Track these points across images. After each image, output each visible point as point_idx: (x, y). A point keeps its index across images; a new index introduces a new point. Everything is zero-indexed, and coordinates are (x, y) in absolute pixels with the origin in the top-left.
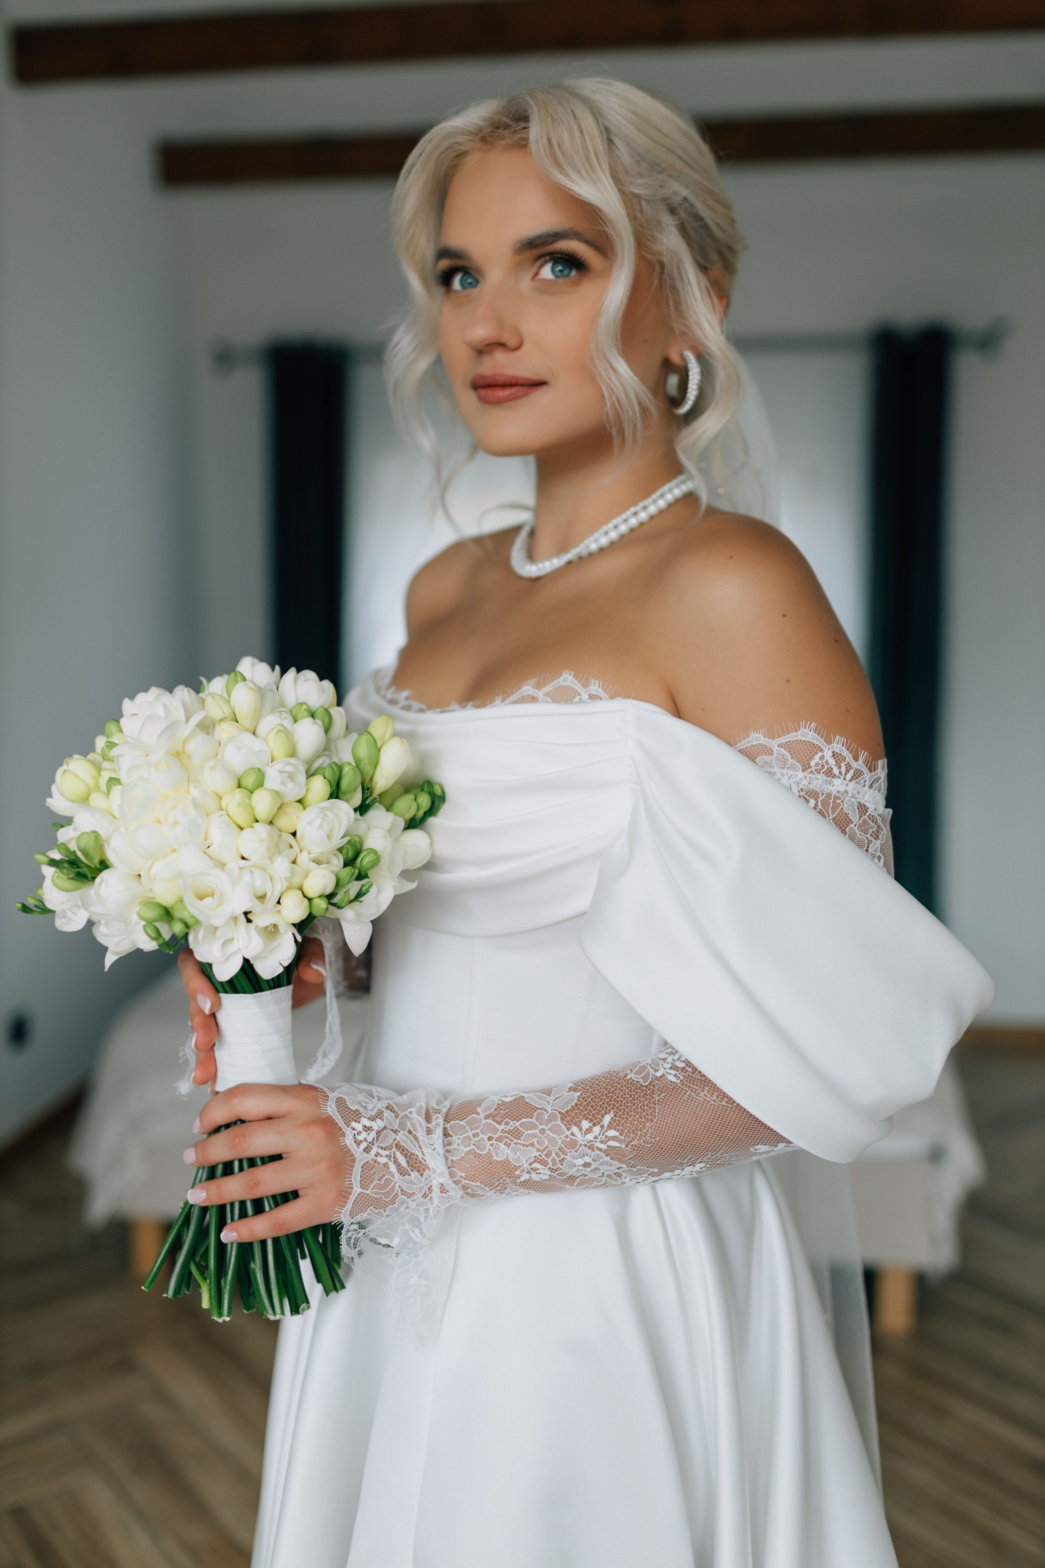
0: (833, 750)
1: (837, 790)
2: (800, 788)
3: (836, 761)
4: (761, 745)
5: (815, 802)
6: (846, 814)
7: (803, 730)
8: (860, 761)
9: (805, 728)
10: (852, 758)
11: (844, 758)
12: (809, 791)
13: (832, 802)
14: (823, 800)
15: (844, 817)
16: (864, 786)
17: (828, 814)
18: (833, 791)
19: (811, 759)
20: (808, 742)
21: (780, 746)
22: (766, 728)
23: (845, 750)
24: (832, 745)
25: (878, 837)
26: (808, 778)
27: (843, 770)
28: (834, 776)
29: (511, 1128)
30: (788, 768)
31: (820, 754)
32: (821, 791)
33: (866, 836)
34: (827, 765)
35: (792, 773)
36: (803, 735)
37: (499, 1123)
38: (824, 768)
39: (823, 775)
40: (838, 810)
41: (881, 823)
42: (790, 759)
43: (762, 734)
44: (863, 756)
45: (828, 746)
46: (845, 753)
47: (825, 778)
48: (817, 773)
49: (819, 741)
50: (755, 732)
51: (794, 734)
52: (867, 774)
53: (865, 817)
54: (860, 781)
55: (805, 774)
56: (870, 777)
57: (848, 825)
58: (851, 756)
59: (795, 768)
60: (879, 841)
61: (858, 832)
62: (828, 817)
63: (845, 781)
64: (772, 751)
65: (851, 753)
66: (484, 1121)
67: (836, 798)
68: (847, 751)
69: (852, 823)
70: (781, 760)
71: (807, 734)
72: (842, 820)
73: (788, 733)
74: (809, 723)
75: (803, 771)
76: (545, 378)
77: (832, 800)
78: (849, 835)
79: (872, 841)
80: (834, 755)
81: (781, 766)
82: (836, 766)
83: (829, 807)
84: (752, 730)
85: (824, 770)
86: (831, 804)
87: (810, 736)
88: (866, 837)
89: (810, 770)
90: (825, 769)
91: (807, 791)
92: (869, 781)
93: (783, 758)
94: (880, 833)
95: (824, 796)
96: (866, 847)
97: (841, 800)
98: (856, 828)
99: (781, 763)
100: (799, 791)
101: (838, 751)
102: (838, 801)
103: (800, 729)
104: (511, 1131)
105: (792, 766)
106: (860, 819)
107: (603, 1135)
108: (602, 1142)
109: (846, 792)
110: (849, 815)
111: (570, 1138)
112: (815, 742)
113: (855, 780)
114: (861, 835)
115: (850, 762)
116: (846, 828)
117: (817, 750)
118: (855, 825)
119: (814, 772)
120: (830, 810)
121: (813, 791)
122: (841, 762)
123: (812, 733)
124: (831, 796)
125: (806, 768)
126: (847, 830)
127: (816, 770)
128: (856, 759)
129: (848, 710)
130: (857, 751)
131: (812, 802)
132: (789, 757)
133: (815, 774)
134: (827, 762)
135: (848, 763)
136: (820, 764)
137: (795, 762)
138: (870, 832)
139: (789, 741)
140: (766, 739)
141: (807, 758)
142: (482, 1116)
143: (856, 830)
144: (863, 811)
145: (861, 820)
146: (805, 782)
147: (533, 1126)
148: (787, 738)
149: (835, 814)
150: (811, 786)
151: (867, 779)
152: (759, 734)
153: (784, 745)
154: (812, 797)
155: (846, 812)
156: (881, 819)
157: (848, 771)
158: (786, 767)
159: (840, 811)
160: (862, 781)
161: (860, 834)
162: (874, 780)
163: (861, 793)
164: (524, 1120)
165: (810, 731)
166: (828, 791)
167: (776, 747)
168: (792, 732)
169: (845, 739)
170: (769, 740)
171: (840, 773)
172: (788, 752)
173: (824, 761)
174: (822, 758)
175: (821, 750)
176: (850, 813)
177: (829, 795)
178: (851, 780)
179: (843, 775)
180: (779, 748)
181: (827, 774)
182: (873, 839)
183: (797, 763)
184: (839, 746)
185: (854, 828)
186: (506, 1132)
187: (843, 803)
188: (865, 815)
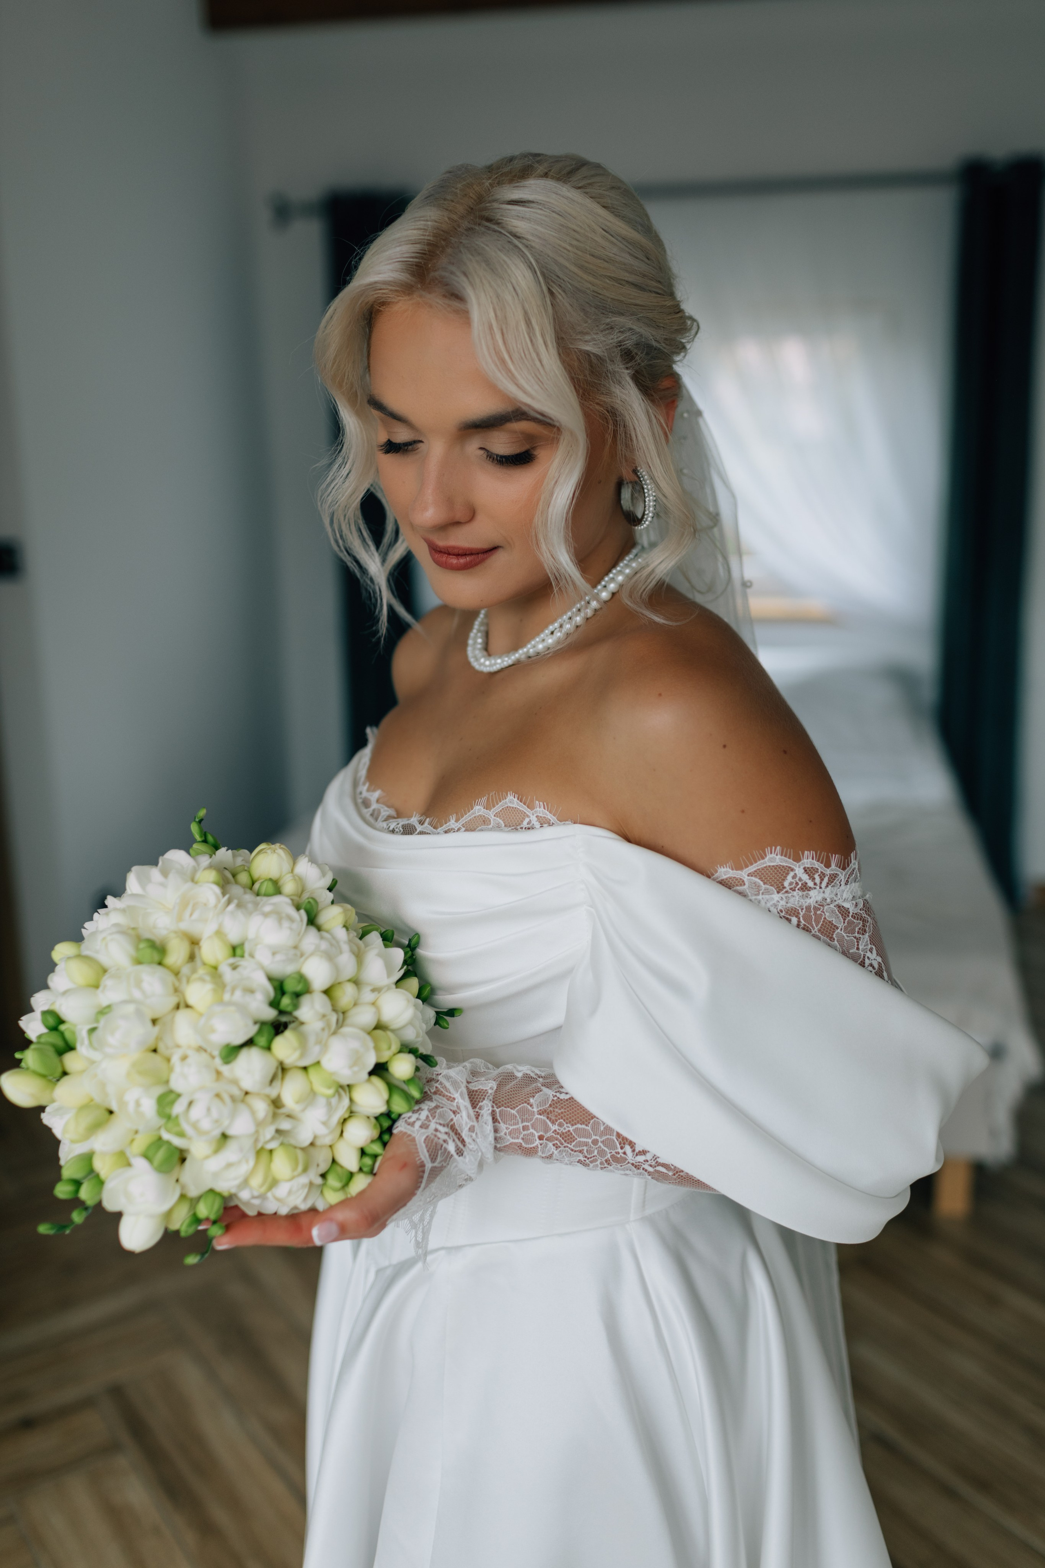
0: (804, 866)
1: (815, 901)
2: (779, 910)
3: (809, 875)
4: (730, 878)
5: (797, 919)
6: (830, 922)
7: (769, 856)
8: (833, 866)
9: (771, 853)
10: (824, 867)
11: (816, 870)
12: (789, 910)
13: (813, 914)
14: (804, 915)
15: (829, 925)
16: (840, 885)
17: (812, 927)
18: (812, 903)
19: (784, 880)
20: (777, 866)
21: (750, 875)
22: (731, 861)
23: (816, 862)
24: (802, 861)
25: (865, 931)
26: (784, 898)
27: (818, 880)
28: (810, 889)
29: (564, 1131)
30: (763, 894)
31: (792, 874)
32: (800, 907)
33: (853, 935)
34: (800, 881)
35: (767, 896)
36: (771, 860)
37: (553, 1123)
38: (798, 885)
39: (799, 891)
40: (822, 921)
41: (866, 916)
42: (763, 885)
43: (729, 868)
44: (834, 860)
45: (798, 865)
46: (816, 865)
47: (801, 893)
48: (793, 891)
49: (787, 862)
50: (722, 867)
51: (762, 861)
52: (842, 873)
53: (849, 918)
54: (836, 883)
55: (780, 895)
56: (845, 875)
57: (834, 932)
58: (822, 865)
59: (769, 892)
60: (867, 934)
61: (845, 935)
62: (814, 930)
63: (821, 890)
64: (743, 881)
65: (822, 863)
66: (537, 1116)
67: (816, 909)
68: (818, 863)
69: (837, 928)
70: (754, 887)
71: (774, 858)
72: (828, 928)
73: (756, 862)
74: (773, 848)
75: (778, 892)
77: (813, 913)
78: (838, 940)
79: (860, 938)
80: (806, 870)
81: (755, 893)
82: (810, 879)
83: (812, 920)
84: (718, 866)
85: (798, 887)
86: (813, 916)
87: (778, 860)
88: (853, 937)
89: (785, 890)
90: (800, 885)
91: (786, 910)
92: (845, 879)
93: (755, 886)
94: (867, 926)
95: (804, 911)
96: (856, 945)
97: (821, 910)
98: (842, 932)
99: (755, 890)
100: (778, 913)
101: (809, 866)
102: (819, 912)
103: (766, 856)
104: (563, 1134)
105: (766, 891)
106: (844, 922)
107: (654, 1160)
108: (651, 1166)
109: (825, 900)
110: (834, 922)
111: (621, 1156)
112: (784, 864)
113: (830, 885)
114: (849, 937)
115: (822, 871)
116: (833, 935)
117: (788, 871)
118: (841, 929)
119: (789, 891)
120: (813, 923)
121: (792, 909)
122: (814, 874)
123: (779, 856)
124: (810, 909)
125: (780, 889)
126: (834, 936)
127: (791, 889)
128: (828, 865)
129: (811, 821)
130: (828, 857)
131: (794, 920)
132: (761, 883)
133: (790, 893)
134: (800, 879)
135: (822, 872)
136: (793, 882)
137: (768, 886)
138: (857, 930)
139: (758, 869)
140: (735, 871)
141: (779, 880)
142: (535, 1110)
143: (843, 934)
144: (845, 914)
145: (846, 923)
146: (783, 903)
148: (755, 867)
149: (820, 925)
150: (789, 905)
151: (843, 877)
152: (726, 867)
153: (754, 873)
154: (792, 915)
155: (829, 920)
156: (864, 912)
157: (822, 880)
158: (761, 893)
159: (824, 921)
160: (838, 883)
161: (847, 936)
162: (849, 875)
163: (839, 894)
165: (777, 855)
166: (807, 904)
167: (746, 877)
168: (759, 860)
169: (814, 852)
170: (737, 872)
171: (815, 884)
172: (759, 879)
173: (797, 879)
174: (794, 877)
175: (792, 870)
176: (834, 919)
177: (808, 908)
178: (827, 886)
179: (819, 885)
180: (749, 878)
181: (802, 889)
182: (861, 936)
183: (771, 887)
184: (809, 860)
185: (841, 932)
186: (558, 1134)
187: (824, 912)
188: (848, 916)
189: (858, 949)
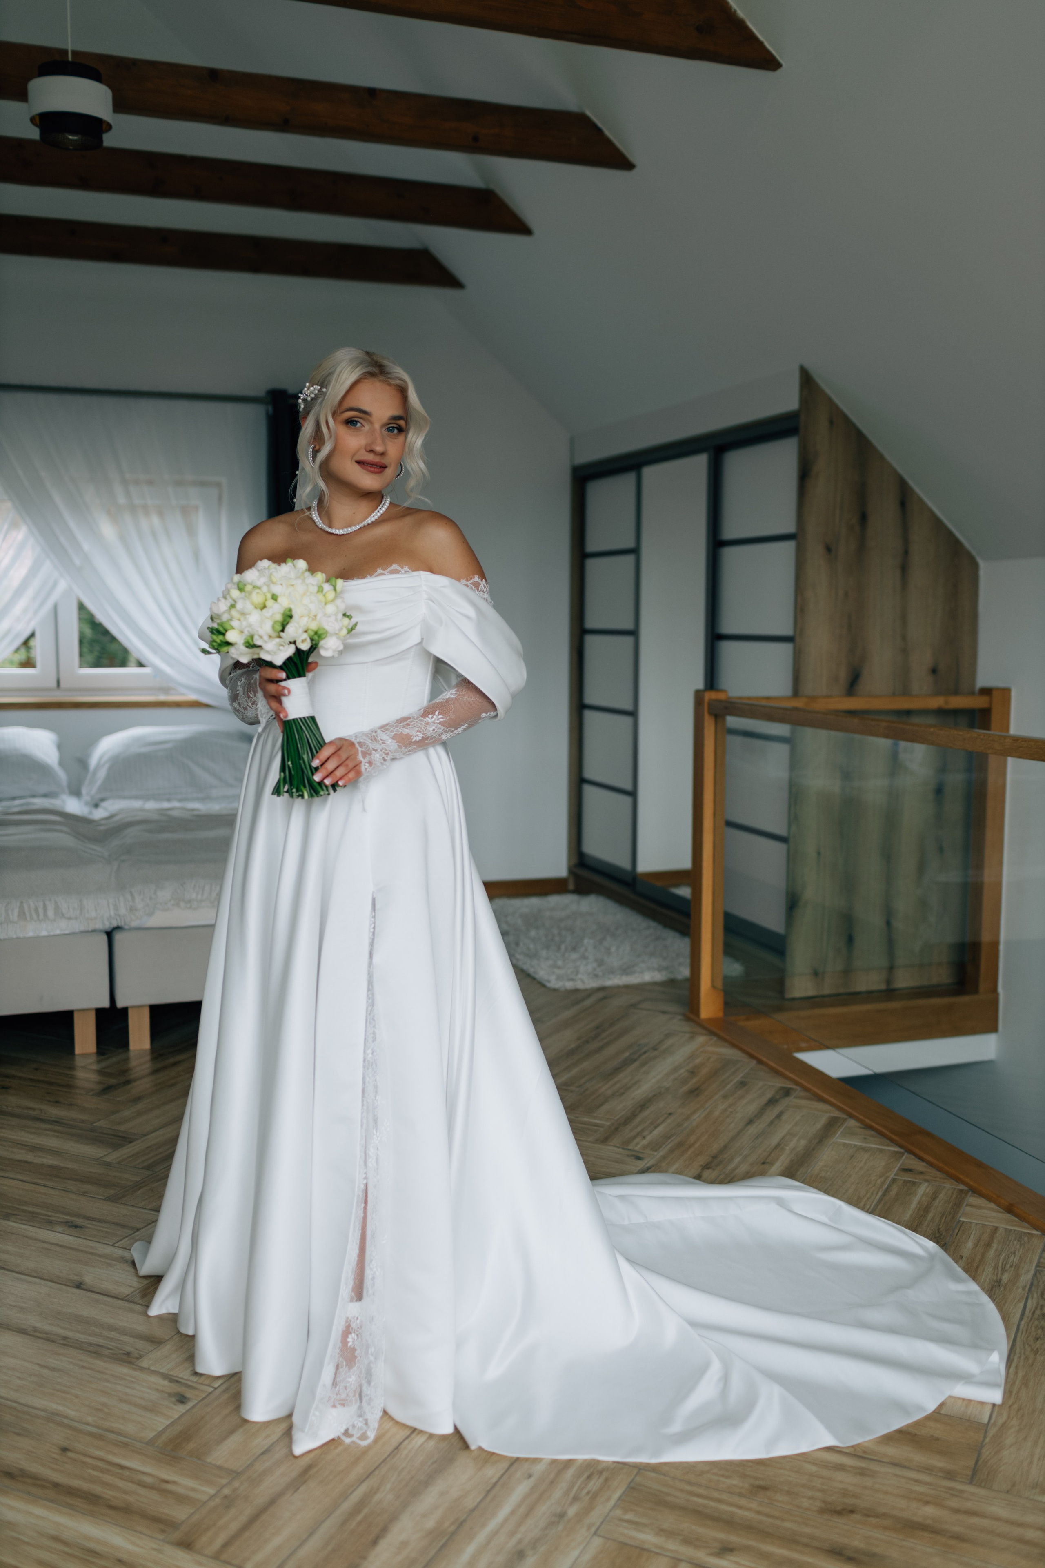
22: (465, 578)
31: (480, 585)
49: (479, 581)
51: (473, 579)
71: (476, 579)
74: (477, 575)
140: (466, 582)
141: (478, 587)
148: (471, 581)
172: (473, 586)
180: (470, 585)
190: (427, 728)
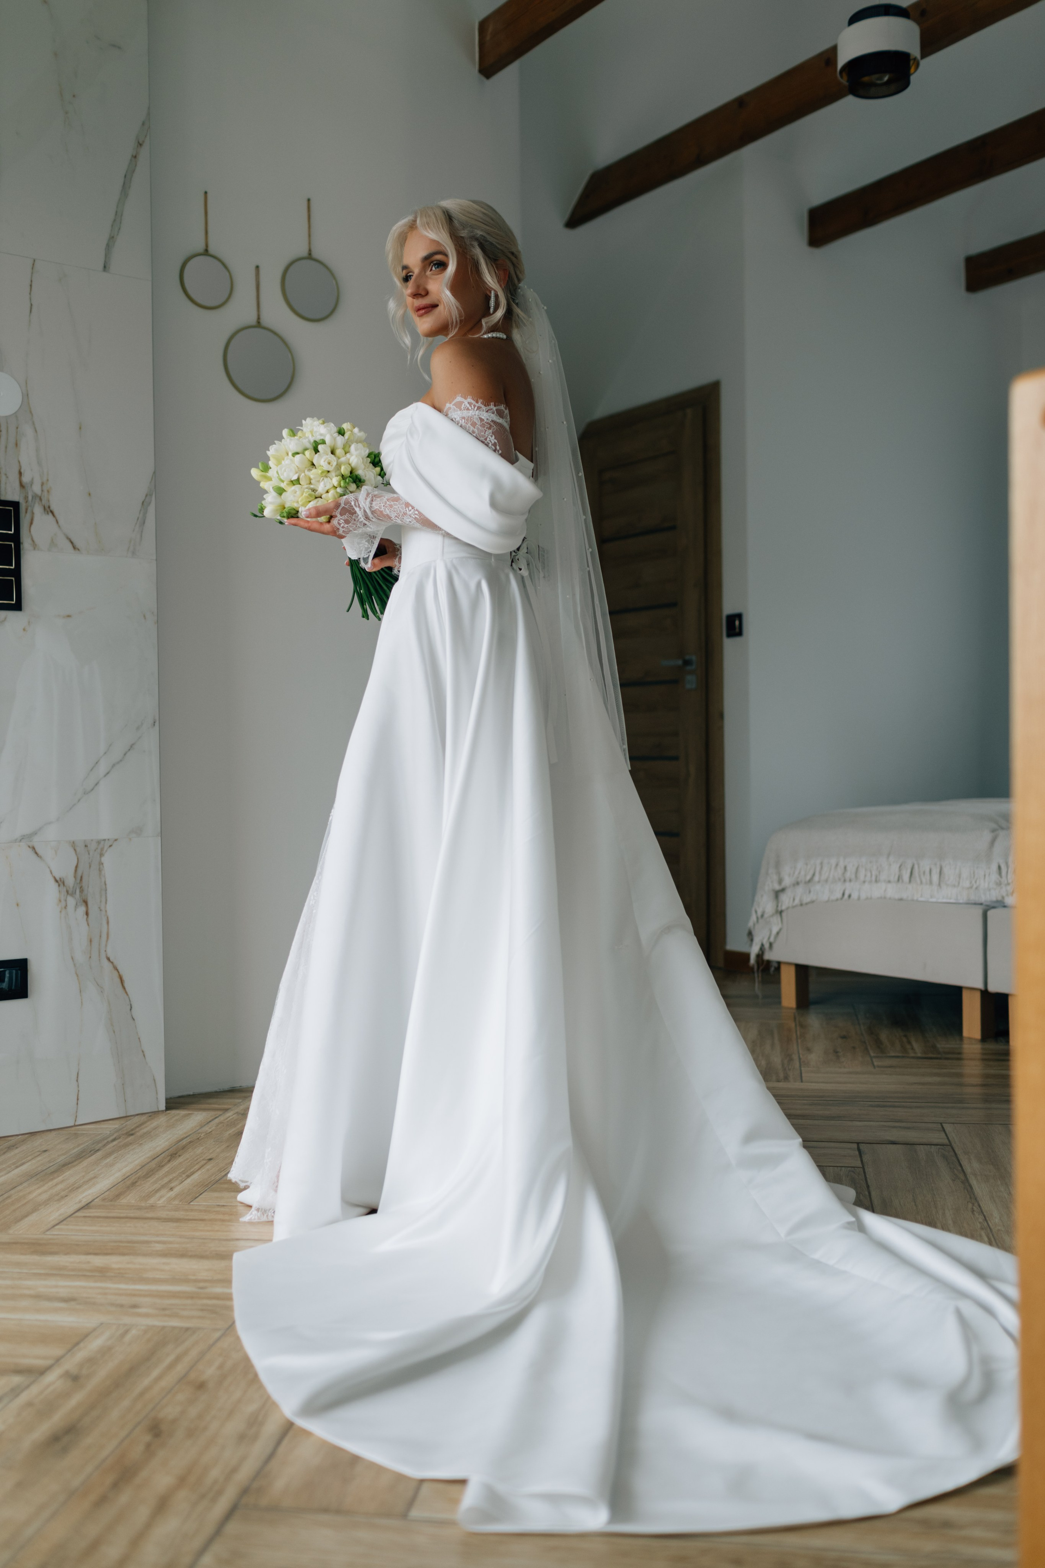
8: (479, 403)
9: (458, 396)
11: (472, 403)
15: (474, 423)
16: (483, 412)
17: (468, 425)
20: (459, 401)
21: (452, 406)
24: (467, 399)
25: (490, 429)
26: (461, 413)
27: (473, 407)
28: (469, 410)
31: (464, 404)
32: (466, 416)
33: (484, 428)
34: (467, 407)
41: (492, 424)
44: (480, 401)
45: (466, 401)
49: (463, 400)
53: (483, 422)
59: (457, 411)
63: (473, 412)
67: (471, 417)
69: (477, 424)
71: (459, 399)
73: (455, 398)
76: (436, 302)
77: (469, 419)
79: (486, 430)
80: (468, 403)
82: (470, 406)
83: (468, 421)
90: (467, 409)
95: (464, 421)
100: (459, 418)
101: (469, 401)
106: (480, 423)
109: (475, 415)
110: (476, 422)
115: (475, 404)
120: (468, 423)
124: (469, 417)
125: (461, 409)
126: (475, 428)
127: (464, 410)
128: (477, 403)
130: (477, 400)
132: (455, 408)
136: (464, 407)
137: (457, 409)
138: (486, 427)
139: (455, 403)
144: (482, 420)
147: (397, 505)
151: (484, 408)
156: (491, 422)
157: (474, 407)
158: (455, 412)
161: (480, 427)
163: (482, 414)
164: (395, 502)
166: (468, 415)
172: (455, 406)
174: (464, 405)
178: (477, 410)
179: (473, 409)
184: (470, 399)
185: (478, 426)
187: (474, 418)
189: (485, 433)
190: (405, 518)
